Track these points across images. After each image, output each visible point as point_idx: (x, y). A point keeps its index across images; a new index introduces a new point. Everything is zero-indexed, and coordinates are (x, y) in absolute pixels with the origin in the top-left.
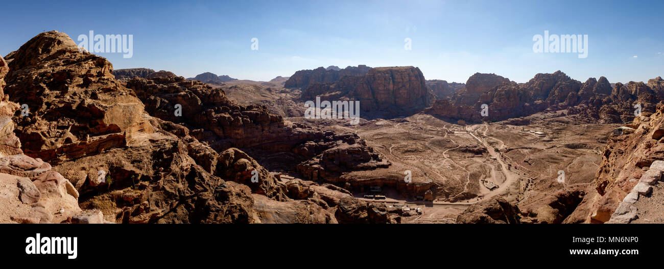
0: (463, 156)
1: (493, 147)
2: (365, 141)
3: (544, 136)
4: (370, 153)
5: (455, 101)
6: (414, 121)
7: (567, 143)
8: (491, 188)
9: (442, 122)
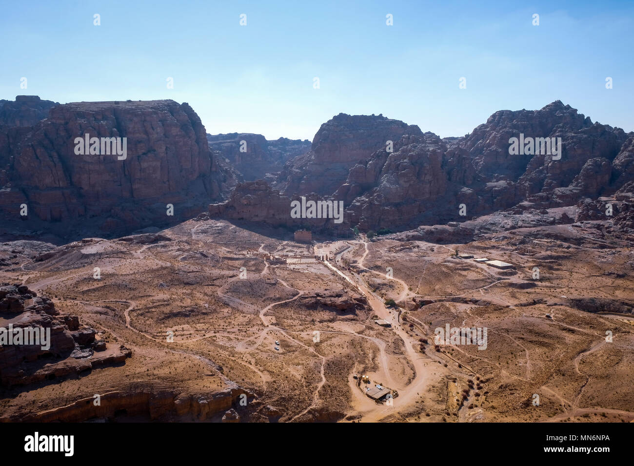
0: (309, 319)
1: (382, 295)
2: (55, 301)
3: (512, 274)
4: (69, 333)
5: (286, 185)
6: (185, 239)
7: (575, 295)
8: (378, 396)
9: (256, 237)
